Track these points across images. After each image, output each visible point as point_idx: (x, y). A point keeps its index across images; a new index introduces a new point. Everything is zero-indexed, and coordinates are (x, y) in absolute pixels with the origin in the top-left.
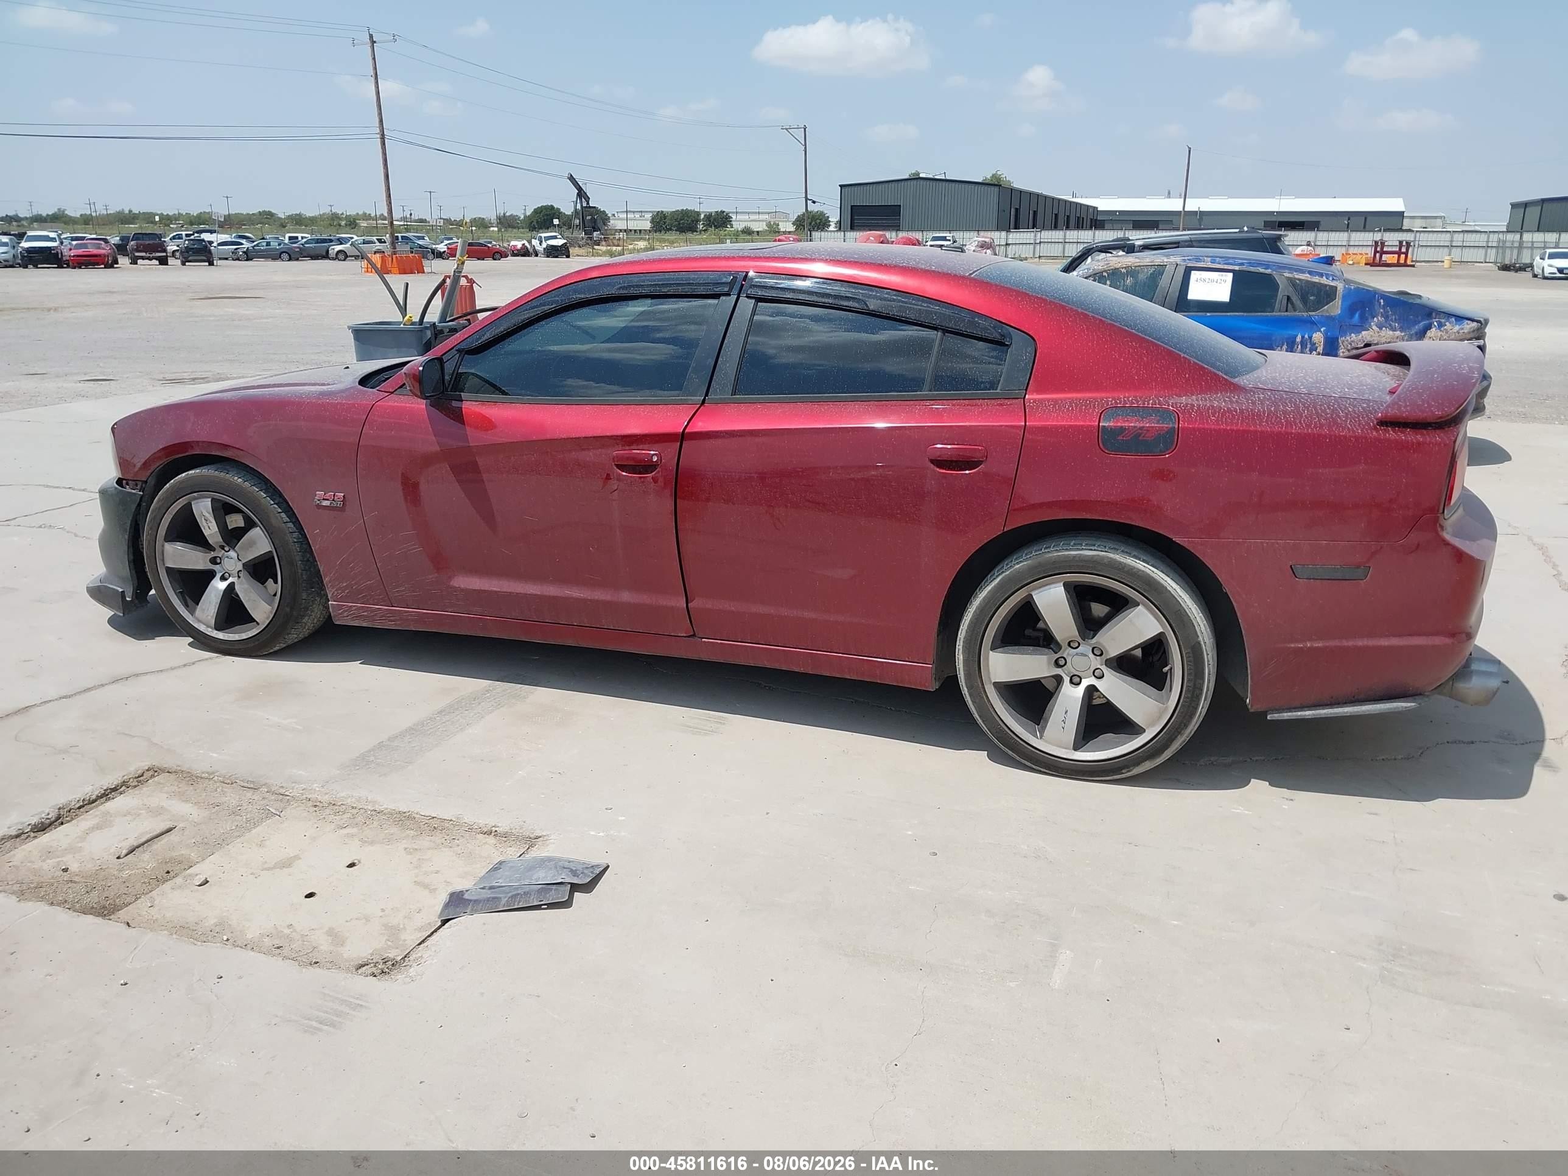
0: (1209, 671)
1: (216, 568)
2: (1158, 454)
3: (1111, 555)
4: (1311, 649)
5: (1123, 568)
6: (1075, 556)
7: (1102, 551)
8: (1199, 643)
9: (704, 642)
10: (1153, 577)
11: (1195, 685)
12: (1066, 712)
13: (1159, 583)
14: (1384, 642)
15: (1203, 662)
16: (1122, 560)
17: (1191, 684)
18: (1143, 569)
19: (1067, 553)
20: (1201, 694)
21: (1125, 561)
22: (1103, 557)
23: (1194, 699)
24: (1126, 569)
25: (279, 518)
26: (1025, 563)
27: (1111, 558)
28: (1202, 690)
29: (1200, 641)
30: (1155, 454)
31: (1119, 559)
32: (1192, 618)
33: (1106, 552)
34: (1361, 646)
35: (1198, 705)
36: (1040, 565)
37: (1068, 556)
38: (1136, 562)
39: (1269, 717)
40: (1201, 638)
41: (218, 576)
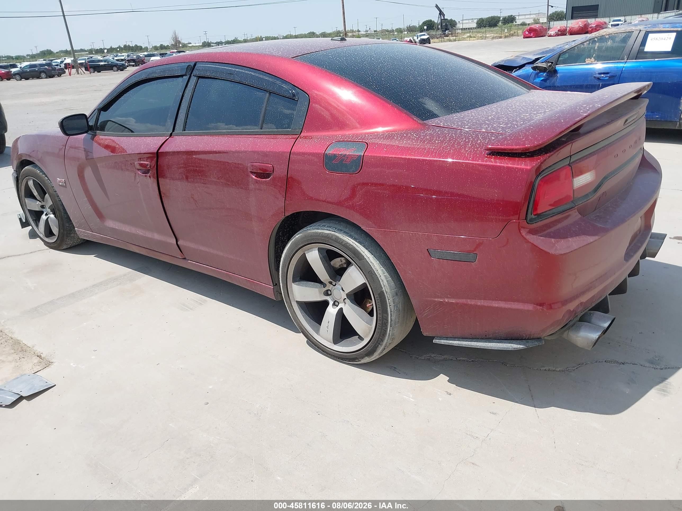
0: (391, 310)
1: (44, 210)
2: (352, 173)
3: (337, 234)
4: (448, 303)
5: (342, 243)
6: (320, 233)
7: (332, 231)
8: (383, 292)
9: (189, 262)
10: (357, 249)
11: (383, 317)
12: (329, 322)
13: (360, 253)
14: (495, 304)
15: (386, 304)
16: (342, 238)
17: (381, 316)
18: (352, 244)
19: (317, 231)
20: (388, 322)
21: (343, 238)
22: (333, 235)
23: (384, 325)
24: (343, 244)
25: (52, 189)
26: (300, 235)
27: (336, 236)
28: (387, 320)
29: (384, 291)
30: (350, 173)
31: (340, 237)
32: (378, 277)
33: (334, 232)
34: (479, 305)
35: (387, 329)
36: (305, 236)
37: (316, 233)
38: (348, 239)
39: (434, 341)
40: (384, 289)
41: (45, 213)
